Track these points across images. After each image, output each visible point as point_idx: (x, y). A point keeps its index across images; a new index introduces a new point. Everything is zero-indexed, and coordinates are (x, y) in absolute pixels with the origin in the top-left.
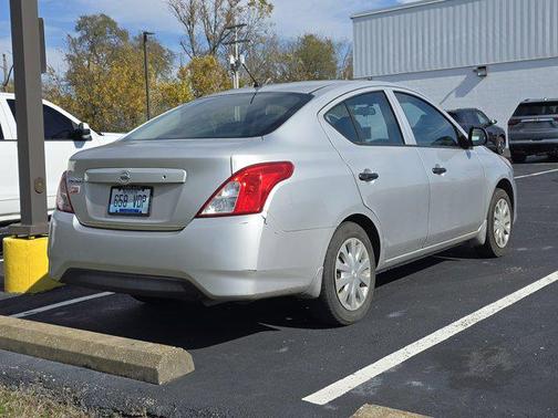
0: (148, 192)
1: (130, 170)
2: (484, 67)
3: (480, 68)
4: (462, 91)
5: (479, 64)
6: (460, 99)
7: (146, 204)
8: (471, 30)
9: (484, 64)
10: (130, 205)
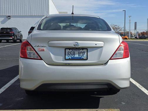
0: (85, 50)
1: (79, 42)
2: (10, 16)
3: (8, 16)
4: (3, 22)
5: (8, 15)
6: (2, 24)
7: (85, 55)
8: (5, 5)
9: (10, 15)
10: (77, 56)
